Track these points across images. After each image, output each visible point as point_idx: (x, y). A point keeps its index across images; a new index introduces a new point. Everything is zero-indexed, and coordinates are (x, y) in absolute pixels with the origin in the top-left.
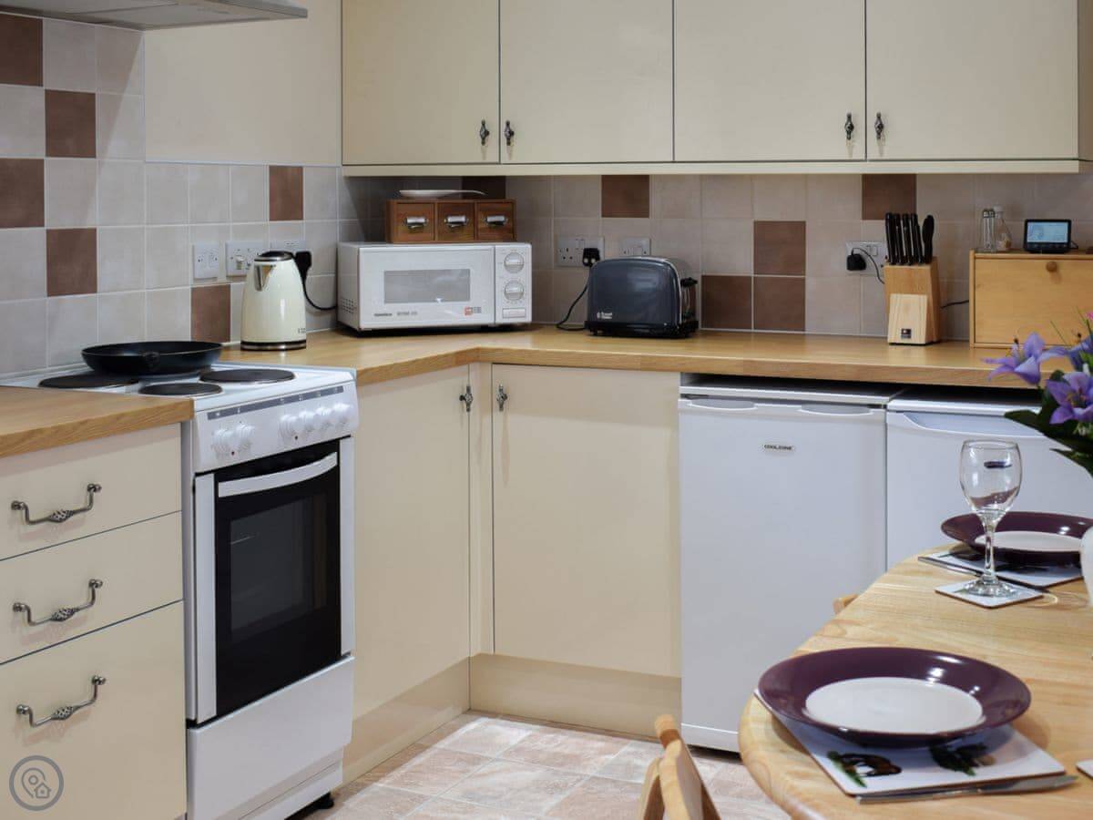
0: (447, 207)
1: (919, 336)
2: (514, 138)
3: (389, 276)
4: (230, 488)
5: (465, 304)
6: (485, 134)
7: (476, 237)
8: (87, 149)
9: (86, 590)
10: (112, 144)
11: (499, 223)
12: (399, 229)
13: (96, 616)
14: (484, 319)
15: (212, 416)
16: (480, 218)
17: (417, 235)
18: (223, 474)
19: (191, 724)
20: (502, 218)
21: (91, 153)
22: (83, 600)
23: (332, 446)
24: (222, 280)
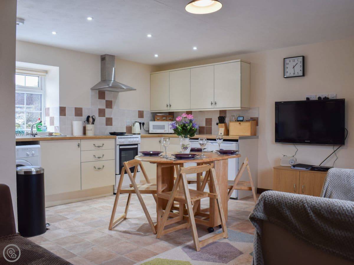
0: (163, 116)
1: (223, 134)
2: (171, 107)
3: (153, 126)
4: (121, 147)
5: (164, 130)
6: (167, 106)
7: (167, 121)
8: (111, 107)
9: (102, 155)
10: (115, 107)
11: (170, 119)
12: (156, 119)
13: (103, 159)
14: (167, 132)
15: (119, 138)
16: (168, 118)
17: (158, 120)
18: (120, 145)
19: (116, 174)
20: (171, 118)
21: (112, 108)
22: (102, 156)
23: (137, 144)
24: (131, 126)
